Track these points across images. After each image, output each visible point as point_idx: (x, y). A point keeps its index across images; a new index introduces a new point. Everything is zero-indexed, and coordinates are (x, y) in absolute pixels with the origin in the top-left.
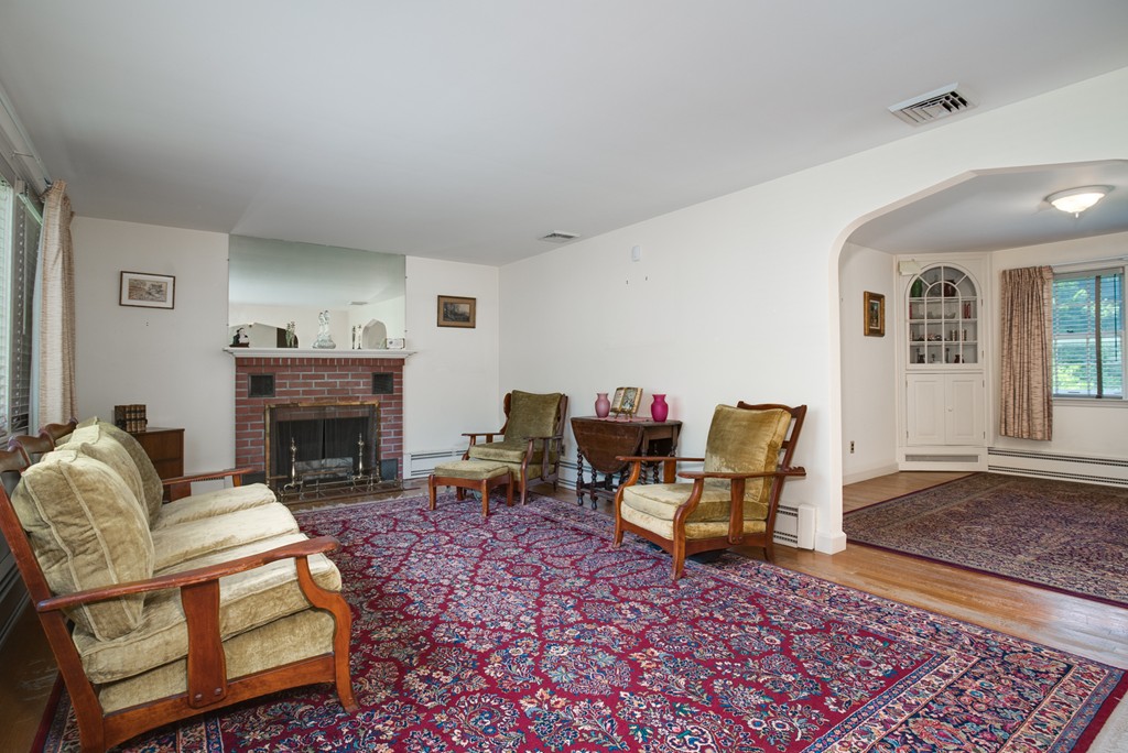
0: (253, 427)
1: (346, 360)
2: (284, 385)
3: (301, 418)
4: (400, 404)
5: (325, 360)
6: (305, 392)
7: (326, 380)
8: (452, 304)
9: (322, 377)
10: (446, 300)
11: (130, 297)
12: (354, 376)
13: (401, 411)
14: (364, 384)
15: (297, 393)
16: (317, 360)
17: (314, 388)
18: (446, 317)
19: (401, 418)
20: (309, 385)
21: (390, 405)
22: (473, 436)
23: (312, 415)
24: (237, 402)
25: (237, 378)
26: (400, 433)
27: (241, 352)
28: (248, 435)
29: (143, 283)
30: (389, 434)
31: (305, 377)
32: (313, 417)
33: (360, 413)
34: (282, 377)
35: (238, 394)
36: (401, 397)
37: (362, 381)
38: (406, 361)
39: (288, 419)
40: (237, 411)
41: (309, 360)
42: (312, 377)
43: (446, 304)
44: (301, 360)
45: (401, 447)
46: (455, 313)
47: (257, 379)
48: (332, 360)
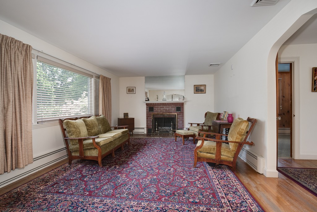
0: (150, 118)
1: (169, 103)
2: (156, 109)
3: (159, 117)
4: (183, 115)
5: (164, 103)
6: (160, 111)
7: (165, 108)
8: (198, 87)
9: (164, 107)
10: (196, 86)
11: (128, 92)
12: (171, 107)
13: (183, 116)
14: (174, 109)
15: (158, 111)
16: (162, 103)
17: (162, 110)
18: (196, 91)
19: (183, 118)
20: (161, 109)
21: (180, 115)
22: (191, 124)
23: (162, 116)
24: (147, 113)
25: (147, 108)
26: (183, 122)
27: (148, 102)
28: (149, 120)
29: (130, 89)
30: (180, 122)
31: (160, 107)
32: (162, 117)
33: (173, 116)
34: (155, 107)
35: (147, 111)
36: (183, 113)
37: (173, 108)
38: (184, 103)
39: (157, 117)
40: (147, 115)
41: (161, 103)
42: (162, 107)
43: (196, 87)
44: (159, 103)
45: (183, 126)
46: (199, 89)
47: (150, 108)
48: (166, 103)
